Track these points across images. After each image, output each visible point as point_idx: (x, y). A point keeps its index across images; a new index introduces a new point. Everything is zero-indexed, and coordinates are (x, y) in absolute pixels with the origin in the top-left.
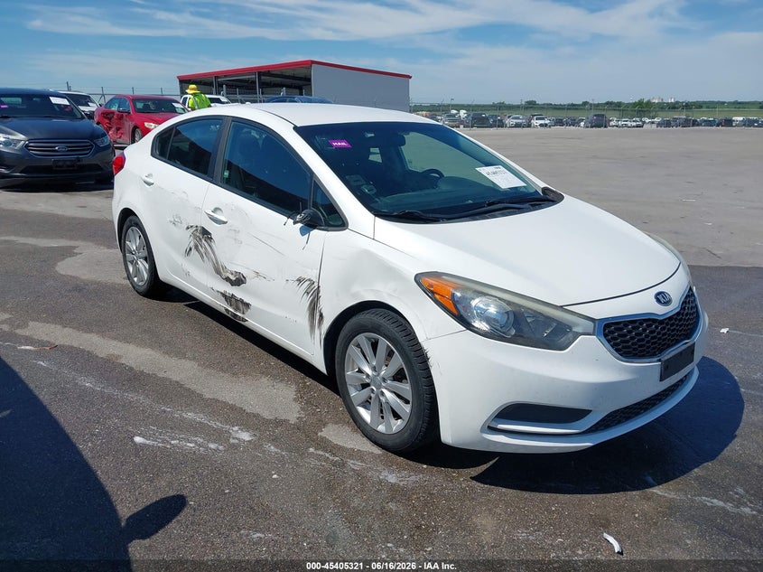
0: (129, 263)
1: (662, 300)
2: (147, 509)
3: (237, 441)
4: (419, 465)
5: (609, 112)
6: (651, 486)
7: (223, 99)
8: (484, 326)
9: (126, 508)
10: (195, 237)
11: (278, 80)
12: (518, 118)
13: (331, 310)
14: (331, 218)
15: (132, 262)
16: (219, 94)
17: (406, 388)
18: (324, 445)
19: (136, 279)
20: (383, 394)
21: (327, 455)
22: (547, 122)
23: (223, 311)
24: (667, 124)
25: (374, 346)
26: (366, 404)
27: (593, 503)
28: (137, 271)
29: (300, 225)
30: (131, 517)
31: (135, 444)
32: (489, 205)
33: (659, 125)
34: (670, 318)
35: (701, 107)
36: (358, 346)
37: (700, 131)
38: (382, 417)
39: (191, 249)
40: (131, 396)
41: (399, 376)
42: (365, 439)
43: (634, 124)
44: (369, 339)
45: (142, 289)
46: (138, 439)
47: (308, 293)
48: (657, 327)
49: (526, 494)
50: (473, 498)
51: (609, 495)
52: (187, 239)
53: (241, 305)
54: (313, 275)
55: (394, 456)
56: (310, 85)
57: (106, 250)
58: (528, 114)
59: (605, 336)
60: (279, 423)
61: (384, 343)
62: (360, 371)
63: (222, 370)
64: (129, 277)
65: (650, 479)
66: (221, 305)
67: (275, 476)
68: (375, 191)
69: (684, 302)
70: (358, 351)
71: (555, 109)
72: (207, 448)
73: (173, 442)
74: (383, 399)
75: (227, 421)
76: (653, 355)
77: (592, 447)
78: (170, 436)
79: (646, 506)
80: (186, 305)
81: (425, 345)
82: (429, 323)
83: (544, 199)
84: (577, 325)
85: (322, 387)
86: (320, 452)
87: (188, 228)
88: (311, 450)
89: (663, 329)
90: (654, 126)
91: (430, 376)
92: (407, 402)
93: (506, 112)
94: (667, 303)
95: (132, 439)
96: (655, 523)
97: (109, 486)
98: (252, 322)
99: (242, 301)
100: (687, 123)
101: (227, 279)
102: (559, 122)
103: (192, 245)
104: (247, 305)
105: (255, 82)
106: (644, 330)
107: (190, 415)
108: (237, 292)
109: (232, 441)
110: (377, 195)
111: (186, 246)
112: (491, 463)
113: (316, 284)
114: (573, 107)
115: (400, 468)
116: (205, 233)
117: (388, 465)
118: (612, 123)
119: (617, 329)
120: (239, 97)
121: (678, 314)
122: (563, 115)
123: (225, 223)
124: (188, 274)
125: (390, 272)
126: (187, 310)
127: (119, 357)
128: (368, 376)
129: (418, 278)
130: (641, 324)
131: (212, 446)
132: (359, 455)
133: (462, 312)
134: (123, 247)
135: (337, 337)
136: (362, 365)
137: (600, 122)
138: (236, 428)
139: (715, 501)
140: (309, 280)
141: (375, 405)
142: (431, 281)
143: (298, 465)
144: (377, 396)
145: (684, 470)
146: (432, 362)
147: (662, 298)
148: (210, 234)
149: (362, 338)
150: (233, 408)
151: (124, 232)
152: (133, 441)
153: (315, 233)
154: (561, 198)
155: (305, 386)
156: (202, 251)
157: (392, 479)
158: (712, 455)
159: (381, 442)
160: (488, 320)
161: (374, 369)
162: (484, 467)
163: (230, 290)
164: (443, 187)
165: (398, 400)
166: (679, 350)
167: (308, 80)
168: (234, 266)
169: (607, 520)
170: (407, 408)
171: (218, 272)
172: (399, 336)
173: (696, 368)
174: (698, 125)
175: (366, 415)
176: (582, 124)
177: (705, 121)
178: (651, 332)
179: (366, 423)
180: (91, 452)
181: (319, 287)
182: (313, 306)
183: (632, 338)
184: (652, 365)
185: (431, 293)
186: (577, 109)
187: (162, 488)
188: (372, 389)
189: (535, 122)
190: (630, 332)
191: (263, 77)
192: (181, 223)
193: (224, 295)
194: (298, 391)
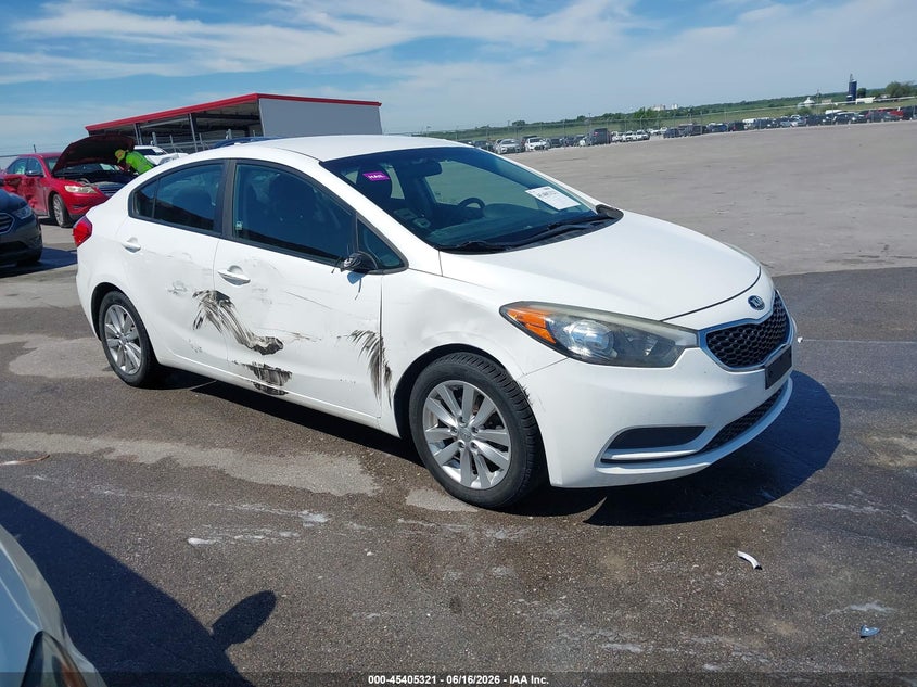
0: (111, 350)
1: (756, 304)
2: (235, 609)
3: (311, 525)
4: (525, 517)
5: (611, 126)
6: (772, 501)
7: (157, 150)
8: (585, 352)
9: (208, 613)
10: (207, 304)
11: (217, 121)
12: (510, 143)
13: (399, 363)
14: (383, 259)
15: (116, 348)
16: (149, 144)
17: (502, 434)
18: (412, 513)
19: (123, 368)
20: (473, 445)
21: (421, 523)
22: (544, 143)
23: (252, 387)
24: (674, 133)
25: (458, 394)
26: (454, 461)
27: (717, 526)
28: (125, 358)
29: (347, 272)
30: (218, 621)
31: (192, 546)
32: (552, 228)
33: (666, 135)
34: (766, 322)
35: (708, 112)
36: (438, 397)
37: (711, 138)
38: (476, 473)
39: (201, 320)
40: (166, 497)
41: (492, 422)
42: (456, 501)
43: (640, 136)
44: (450, 387)
45: (136, 378)
46: (193, 541)
47: (368, 348)
48: (756, 333)
49: (647, 529)
50: (593, 541)
51: (731, 516)
52: (196, 309)
53: (277, 377)
54: (373, 326)
55: (493, 513)
56: (260, 123)
57: (66, 342)
58: (521, 136)
59: (710, 346)
60: (352, 498)
61: (470, 389)
62: (442, 425)
63: (264, 452)
64: (113, 367)
65: (767, 494)
66: (248, 380)
67: (369, 554)
68: (429, 224)
69: (775, 305)
70: (438, 404)
71: (549, 127)
72: (280, 538)
73: (236, 538)
74: (475, 452)
75: (292, 506)
76: (756, 362)
77: (710, 466)
78: (231, 532)
79: (770, 520)
80: (193, 390)
81: (522, 382)
82: (522, 358)
83: (603, 218)
84: (680, 338)
85: (389, 455)
86: (411, 522)
87: (195, 295)
88: (400, 521)
89: (761, 334)
90: (662, 137)
91: (531, 416)
92: (504, 449)
93: (492, 137)
94: (761, 307)
95: (185, 540)
96: (784, 535)
97: (178, 595)
98: (295, 393)
99: (279, 371)
100: (696, 131)
101: (257, 348)
102: (555, 143)
103: (203, 314)
104: (287, 375)
105: (189, 127)
106: (745, 337)
107: (246, 506)
108: (272, 361)
109: (305, 525)
110: (433, 228)
111: (194, 317)
112: (600, 504)
113: (377, 336)
114: (568, 124)
115: (505, 524)
116: (221, 298)
117: (491, 523)
118: (614, 138)
119: (719, 339)
120: (173, 145)
121: (772, 317)
122: (560, 134)
123: (248, 282)
124: (199, 350)
125: (468, 309)
126: (197, 395)
127: (132, 457)
128: (453, 429)
129: (503, 311)
130: (727, 334)
131: (285, 534)
132: (454, 517)
133: (561, 340)
134: (101, 333)
135: (410, 393)
136: (444, 418)
137: (602, 138)
138: (305, 512)
139: (836, 505)
140: (368, 332)
141: (465, 461)
142: (521, 312)
143: (391, 538)
144: (467, 449)
145: (799, 481)
146: (531, 399)
147: (754, 302)
148: (228, 298)
149: (442, 389)
150: (293, 491)
151: (101, 312)
152: (188, 544)
153: (368, 279)
154: (621, 215)
155: (369, 458)
156: (218, 319)
157: (501, 535)
158: (821, 462)
159: (477, 499)
160: (589, 345)
161: (460, 420)
162: (595, 509)
163: (260, 360)
164: (490, 216)
165: (494, 450)
166: (779, 354)
167: (255, 118)
168: (263, 332)
169: (736, 539)
170: (506, 456)
171: (242, 340)
172: (489, 378)
173: (790, 379)
174: (708, 132)
175: (455, 474)
176: (582, 142)
177: (716, 127)
178: (752, 338)
179: (457, 483)
180: (143, 562)
181: (381, 339)
182: (376, 362)
183: (735, 346)
184: (757, 372)
185: (521, 325)
186: (571, 126)
187: (243, 587)
188: (461, 443)
189: (530, 145)
190: (732, 340)
191: (198, 120)
192: (185, 290)
193: (253, 368)
194: (363, 463)
